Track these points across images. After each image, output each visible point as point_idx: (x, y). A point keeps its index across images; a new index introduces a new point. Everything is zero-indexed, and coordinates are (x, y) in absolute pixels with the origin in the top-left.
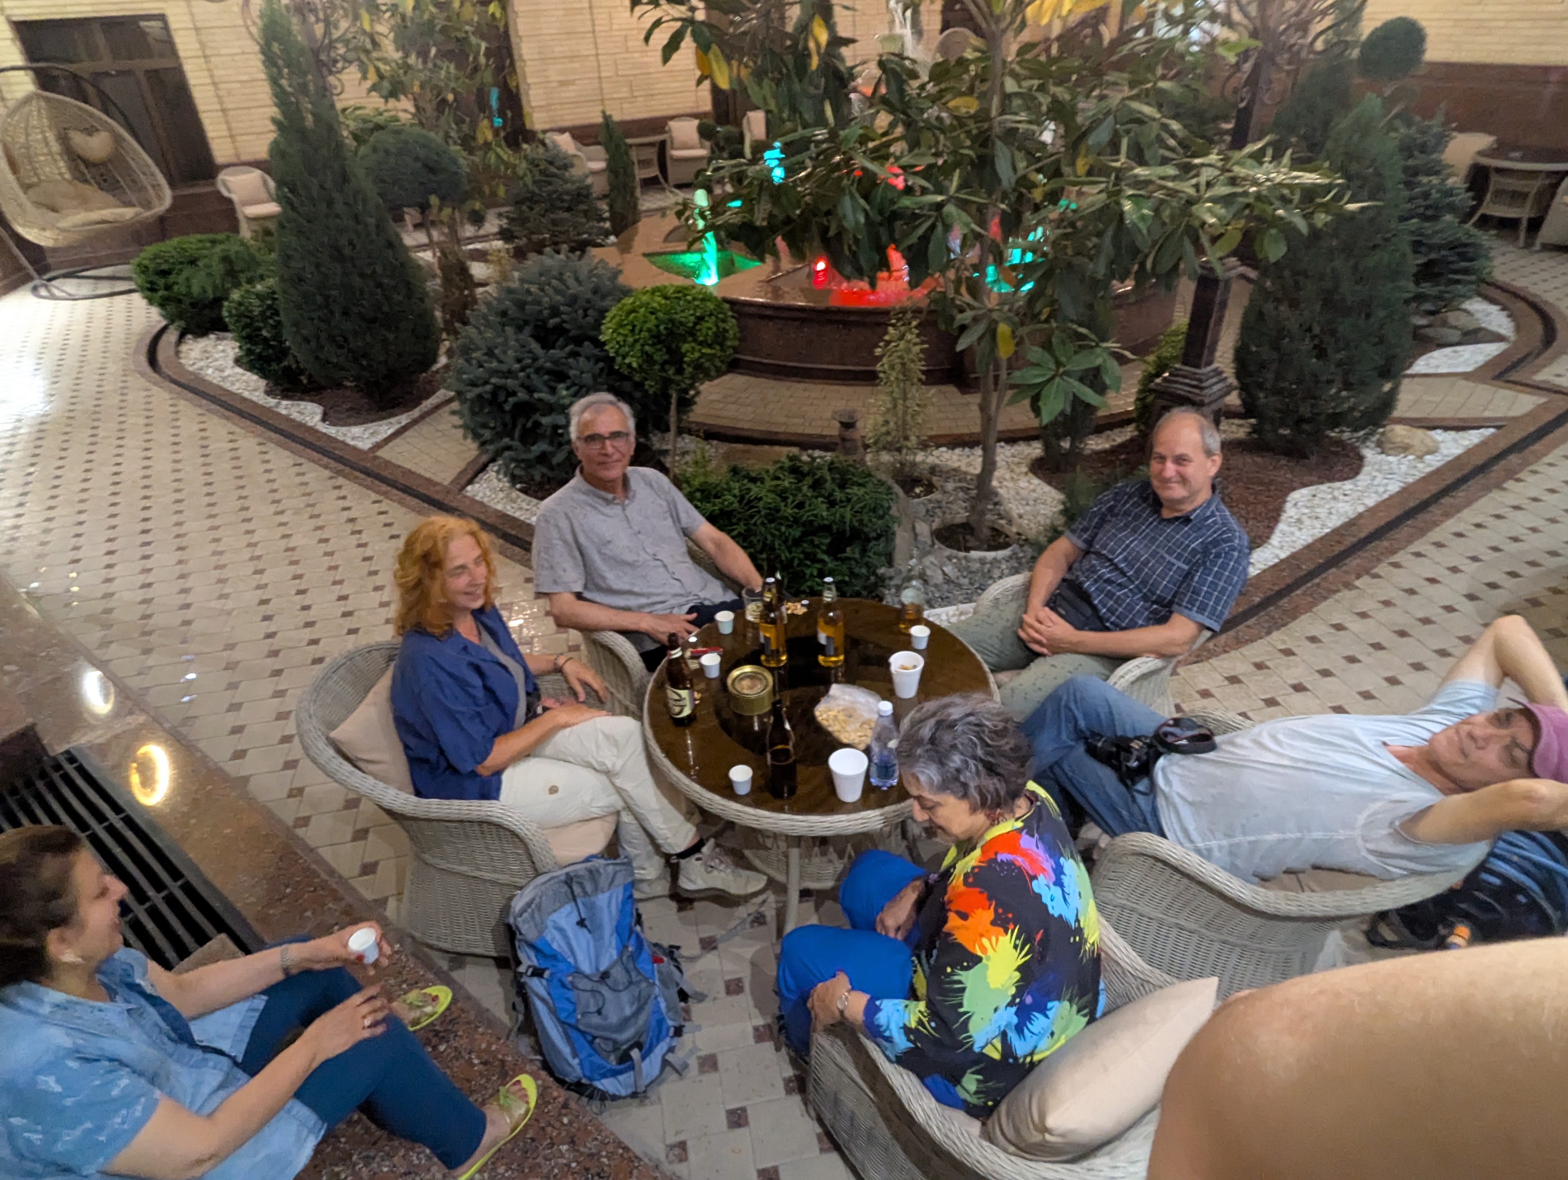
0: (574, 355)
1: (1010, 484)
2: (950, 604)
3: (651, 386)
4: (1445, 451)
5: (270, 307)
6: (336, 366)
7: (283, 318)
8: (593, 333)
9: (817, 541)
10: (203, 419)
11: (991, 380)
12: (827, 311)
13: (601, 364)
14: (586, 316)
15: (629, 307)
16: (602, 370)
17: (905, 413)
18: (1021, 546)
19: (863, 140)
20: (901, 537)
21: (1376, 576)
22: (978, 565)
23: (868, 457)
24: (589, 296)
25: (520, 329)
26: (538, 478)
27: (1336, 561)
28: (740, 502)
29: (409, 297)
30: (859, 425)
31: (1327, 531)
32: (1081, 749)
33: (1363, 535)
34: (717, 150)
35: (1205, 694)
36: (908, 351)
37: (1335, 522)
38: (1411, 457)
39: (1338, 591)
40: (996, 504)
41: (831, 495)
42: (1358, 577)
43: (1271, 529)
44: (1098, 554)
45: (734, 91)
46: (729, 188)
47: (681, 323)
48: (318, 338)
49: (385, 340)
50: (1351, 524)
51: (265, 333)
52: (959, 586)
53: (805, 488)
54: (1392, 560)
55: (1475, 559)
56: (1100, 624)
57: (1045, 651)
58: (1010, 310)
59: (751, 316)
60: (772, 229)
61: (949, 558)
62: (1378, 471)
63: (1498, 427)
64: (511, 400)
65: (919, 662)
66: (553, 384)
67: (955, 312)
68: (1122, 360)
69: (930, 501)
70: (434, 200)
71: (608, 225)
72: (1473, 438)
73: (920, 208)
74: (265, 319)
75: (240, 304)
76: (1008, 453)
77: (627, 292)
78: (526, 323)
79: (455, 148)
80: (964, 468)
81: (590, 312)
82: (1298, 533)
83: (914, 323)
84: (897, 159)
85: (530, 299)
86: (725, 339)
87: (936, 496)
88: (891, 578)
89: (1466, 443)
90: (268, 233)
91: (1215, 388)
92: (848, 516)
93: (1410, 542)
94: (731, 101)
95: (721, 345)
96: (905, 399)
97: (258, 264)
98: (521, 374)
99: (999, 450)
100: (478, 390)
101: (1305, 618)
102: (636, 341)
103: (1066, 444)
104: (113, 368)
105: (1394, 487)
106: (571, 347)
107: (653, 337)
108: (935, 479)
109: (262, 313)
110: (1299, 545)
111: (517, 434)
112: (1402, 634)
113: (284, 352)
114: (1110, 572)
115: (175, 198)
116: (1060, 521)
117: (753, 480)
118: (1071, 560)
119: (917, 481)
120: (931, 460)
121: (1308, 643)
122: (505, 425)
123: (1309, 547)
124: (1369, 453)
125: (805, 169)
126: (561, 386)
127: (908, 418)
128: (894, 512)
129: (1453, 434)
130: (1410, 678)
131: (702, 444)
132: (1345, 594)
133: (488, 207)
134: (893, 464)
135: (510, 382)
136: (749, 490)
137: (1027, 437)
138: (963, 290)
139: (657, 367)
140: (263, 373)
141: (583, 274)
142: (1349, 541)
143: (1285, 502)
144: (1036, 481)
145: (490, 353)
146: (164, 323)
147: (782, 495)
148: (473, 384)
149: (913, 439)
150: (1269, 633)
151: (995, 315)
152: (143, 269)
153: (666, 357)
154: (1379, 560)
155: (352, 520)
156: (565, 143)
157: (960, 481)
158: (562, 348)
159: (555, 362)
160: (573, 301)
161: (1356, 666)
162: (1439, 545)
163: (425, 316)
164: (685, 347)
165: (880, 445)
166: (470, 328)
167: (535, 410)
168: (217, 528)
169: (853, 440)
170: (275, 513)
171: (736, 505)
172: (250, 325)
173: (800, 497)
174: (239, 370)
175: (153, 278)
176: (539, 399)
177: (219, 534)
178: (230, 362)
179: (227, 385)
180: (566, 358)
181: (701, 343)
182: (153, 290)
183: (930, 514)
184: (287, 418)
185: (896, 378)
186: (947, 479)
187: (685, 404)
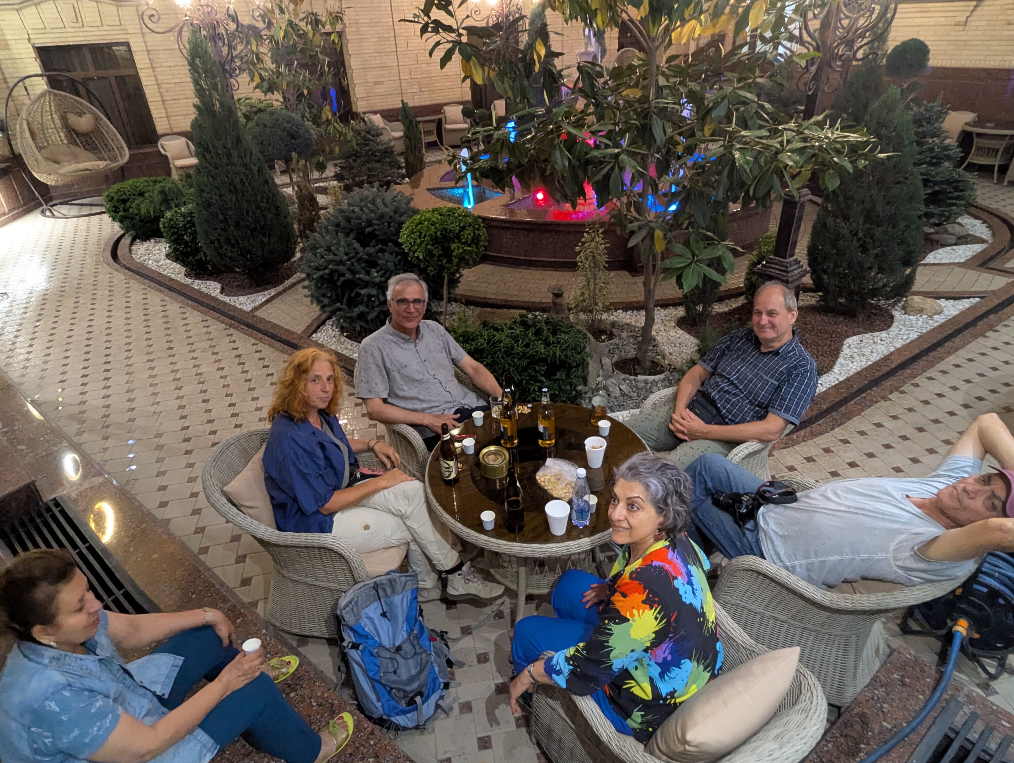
0: (382, 251)
1: (664, 334)
2: (624, 409)
3: (431, 271)
4: (946, 312)
5: (189, 222)
6: (231, 258)
7: (198, 228)
8: (394, 238)
9: (537, 368)
10: (146, 292)
11: (651, 268)
12: (544, 224)
13: (399, 257)
14: (389, 226)
15: (417, 221)
16: (400, 261)
17: (595, 288)
18: (671, 372)
19: (567, 115)
20: (592, 366)
21: (903, 392)
22: (643, 384)
23: (571, 316)
24: (392, 214)
25: (347, 235)
26: (358, 328)
27: (876, 382)
28: (488, 344)
29: (277, 215)
30: (565, 294)
31: (870, 363)
32: (709, 501)
33: (893, 366)
34: (475, 123)
35: (791, 469)
37: (875, 358)
38: (925, 316)
39: (878, 402)
40: (654, 346)
41: (546, 339)
42: (891, 392)
43: (834, 362)
44: (721, 376)
45: (485, 85)
46: (482, 147)
47: (450, 231)
48: (218, 240)
49: (262, 241)
50: (886, 359)
51: (185, 238)
52: (631, 398)
53: (530, 335)
54: (913, 382)
55: (968, 381)
56: (722, 420)
57: (687, 438)
58: (663, 222)
59: (496, 227)
60: (510, 170)
61: (624, 380)
62: (904, 325)
63: (982, 298)
64: (342, 279)
65: (604, 443)
66: (368, 269)
67: (626, 223)
68: (736, 254)
69: (611, 344)
70: (294, 155)
71: (404, 171)
72: (965, 304)
73: (604, 157)
74: (186, 229)
75: (171, 220)
76: (663, 314)
77: (416, 212)
78: (352, 230)
79: (308, 124)
80: (633, 323)
81: (392, 224)
82: (851, 365)
83: (601, 231)
84: (589, 127)
85: (354, 216)
86: (479, 240)
87: (616, 341)
88: (586, 393)
89: (961, 307)
90: (189, 176)
91: (796, 272)
92: (558, 353)
93: (924, 371)
94: (483, 92)
95: (477, 245)
96: (595, 279)
97: (183, 195)
98: (348, 263)
99: (656, 312)
100: (320, 273)
101: (856, 420)
102: (421, 242)
103: (700, 308)
104: (90, 260)
105: (914, 336)
106: (380, 246)
107: (432, 240)
108: (614, 330)
109: (184, 226)
110: (851, 373)
111: (345, 300)
112: (921, 430)
113: (198, 250)
114: (728, 386)
115: (131, 155)
116: (697, 356)
117: (497, 330)
118: (703, 379)
119: (602, 332)
120: (611, 318)
121: (858, 436)
122: (337, 295)
123: (858, 373)
124: (897, 314)
125: (531, 133)
126: (374, 270)
127: (597, 291)
128: (587, 350)
129: (952, 301)
130: (926, 459)
131: (464, 308)
132: (882, 403)
133: (329, 160)
134: (587, 320)
135: (341, 268)
136: (494, 336)
137: (674, 304)
138: (632, 209)
139: (435, 259)
140: (184, 263)
141: (388, 200)
142: (885, 370)
143: (842, 345)
144: (681, 332)
145: (329, 249)
146: (122, 232)
147: (515, 338)
148: (317, 269)
149: (600, 304)
150: (833, 429)
151: (653, 225)
152: (111, 199)
153: (441, 252)
154: (905, 382)
155: (239, 356)
156: (378, 120)
157: (631, 331)
158: (374, 246)
159: (370, 255)
160: (382, 216)
161: (890, 450)
162: (944, 372)
163: (287, 227)
164: (453, 246)
165: (579, 308)
166: (316, 234)
167: (357, 285)
168: (153, 360)
169: (561, 305)
170: (190, 351)
171: (485, 345)
172: (176, 233)
173: (527, 340)
174: (168, 261)
175: (116, 204)
176: (359, 279)
177: (153, 364)
178: (163, 257)
179: (161, 271)
180: (377, 253)
181: (464, 244)
182: (116, 212)
183: (611, 352)
184: (199, 291)
185: (589, 266)
186: (622, 330)
187: (453, 282)
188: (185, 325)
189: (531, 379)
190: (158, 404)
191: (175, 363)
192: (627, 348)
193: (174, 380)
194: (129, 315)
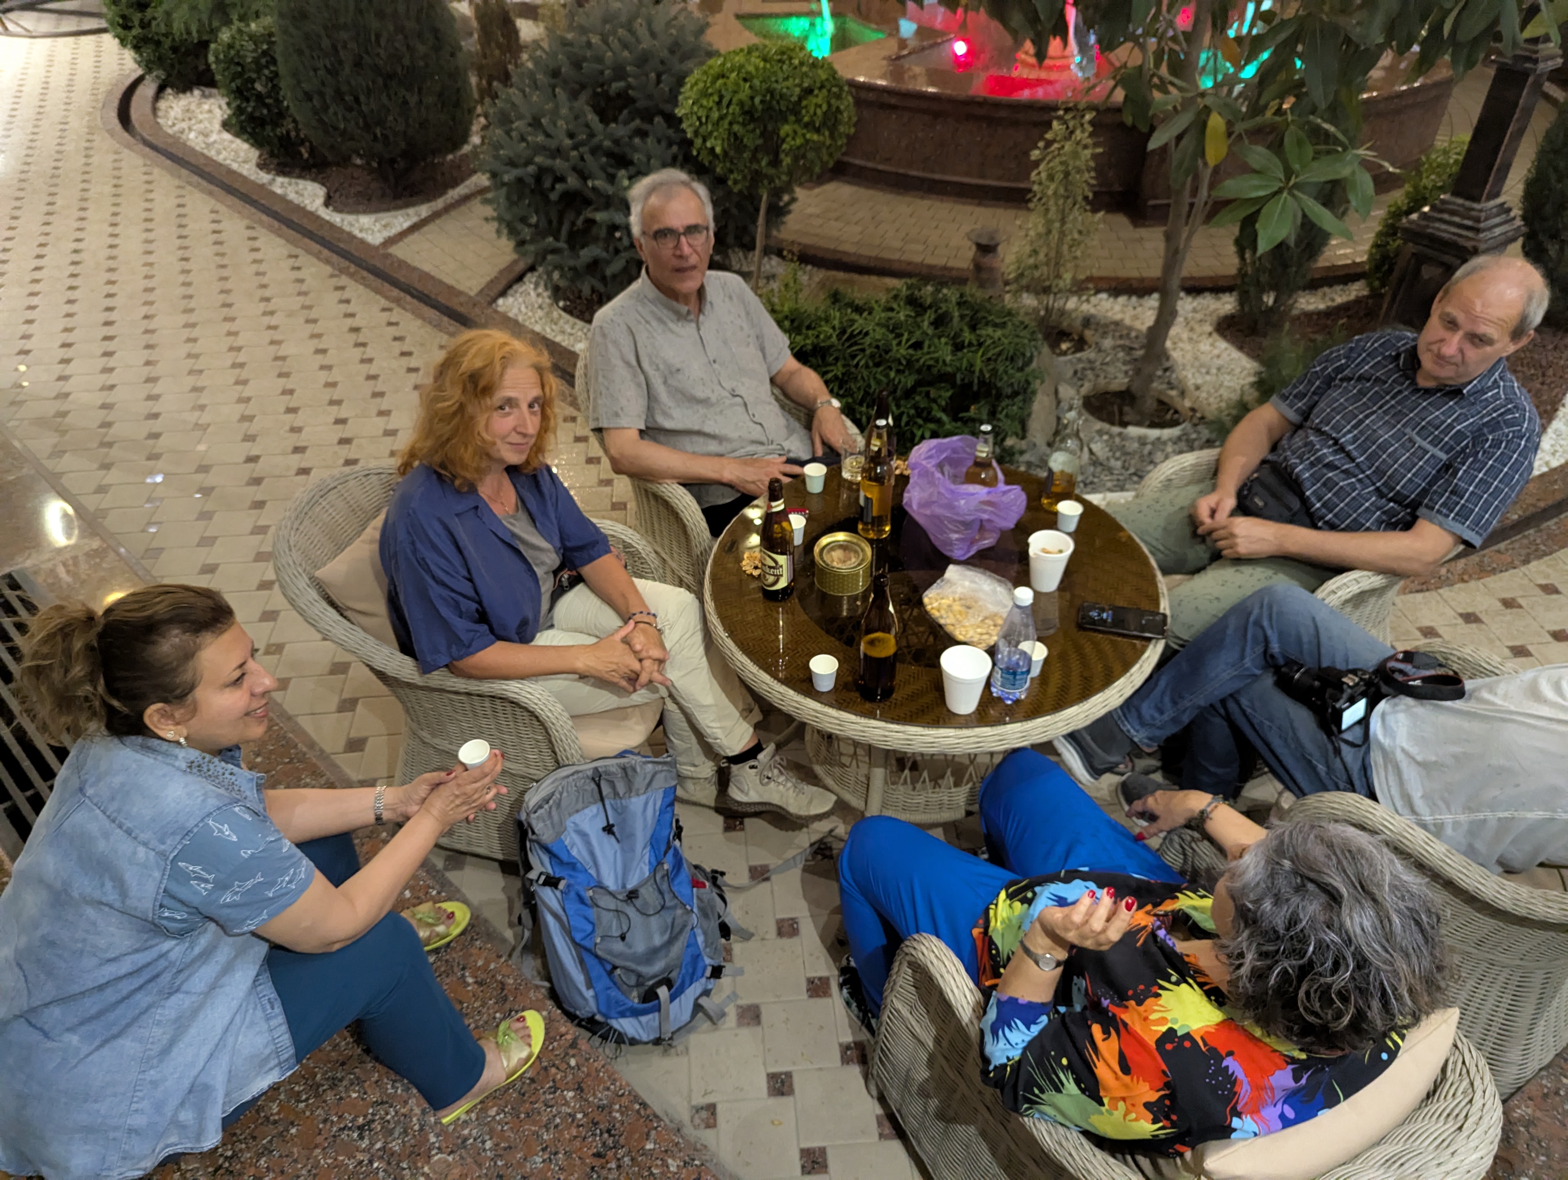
0: (643, 134)
1: (1188, 347)
3: (737, 182)
5: (265, 53)
6: (343, 133)
7: (282, 68)
8: (667, 108)
9: (933, 393)
10: (183, 192)
11: (1183, 206)
12: (968, 103)
13: (675, 148)
14: (658, 81)
15: (716, 71)
16: (674, 154)
17: (1061, 240)
18: (1195, 425)
20: (1041, 401)
22: (1136, 445)
23: (1007, 297)
24: (664, 54)
25: (574, 94)
26: (585, 291)
28: (839, 337)
29: (437, 48)
30: (1000, 249)
36: (1075, 155)
40: (1166, 370)
41: (956, 336)
44: (1319, 431)
47: (782, 95)
48: (322, 94)
49: (405, 102)
51: (258, 87)
52: (1111, 470)
53: (926, 323)
58: (1228, 96)
61: (1100, 433)
64: (559, 187)
65: (1068, 545)
66: (611, 170)
69: (1080, 360)
74: (259, 69)
75: (230, 47)
76: (1189, 307)
77: (714, 52)
78: (583, 86)
80: (1128, 321)
81: (664, 77)
83: (1087, 119)
85: (589, 54)
86: (837, 122)
87: (1088, 354)
88: (1022, 453)
91: (1496, 231)
92: (979, 364)
95: (832, 131)
96: (1063, 221)
98: (574, 153)
99: (1180, 301)
100: (517, 172)
102: (722, 118)
103: (1269, 299)
104: (77, 124)
106: (638, 122)
107: (743, 113)
108: (1088, 334)
109: (256, 61)
111: (564, 232)
113: (281, 114)
114: (1334, 453)
116: (1252, 395)
117: (858, 310)
119: (1063, 335)
120: (1085, 307)
122: (550, 222)
126: (622, 173)
127: (1065, 248)
128: (1034, 365)
131: (794, 268)
134: (1036, 310)
135: (559, 164)
136: (853, 321)
137: (1217, 288)
139: (747, 155)
140: (256, 140)
141: (659, 25)
144: (1222, 344)
145: (536, 123)
146: (140, 72)
147: (895, 330)
148: (512, 163)
149: (1068, 277)
151: (1207, 102)
153: (759, 142)
157: (1121, 337)
158: (626, 123)
159: (616, 141)
160: (644, 58)
163: (456, 75)
164: (785, 129)
165: (1024, 282)
166: (511, 91)
167: (588, 202)
169: (991, 270)
170: (265, 314)
171: (834, 339)
172: (240, 75)
173: (917, 336)
174: (227, 136)
175: (127, 12)
176: (594, 189)
177: (195, 333)
178: (217, 126)
179: (212, 153)
180: (630, 137)
181: (806, 126)
182: (126, 27)
183: (1078, 376)
184: (283, 199)
185: (1055, 193)
186: (1104, 335)
187: (777, 212)
188: (255, 261)
189: (919, 415)
190: (202, 408)
191: (235, 334)
193: (234, 366)
194: (151, 236)
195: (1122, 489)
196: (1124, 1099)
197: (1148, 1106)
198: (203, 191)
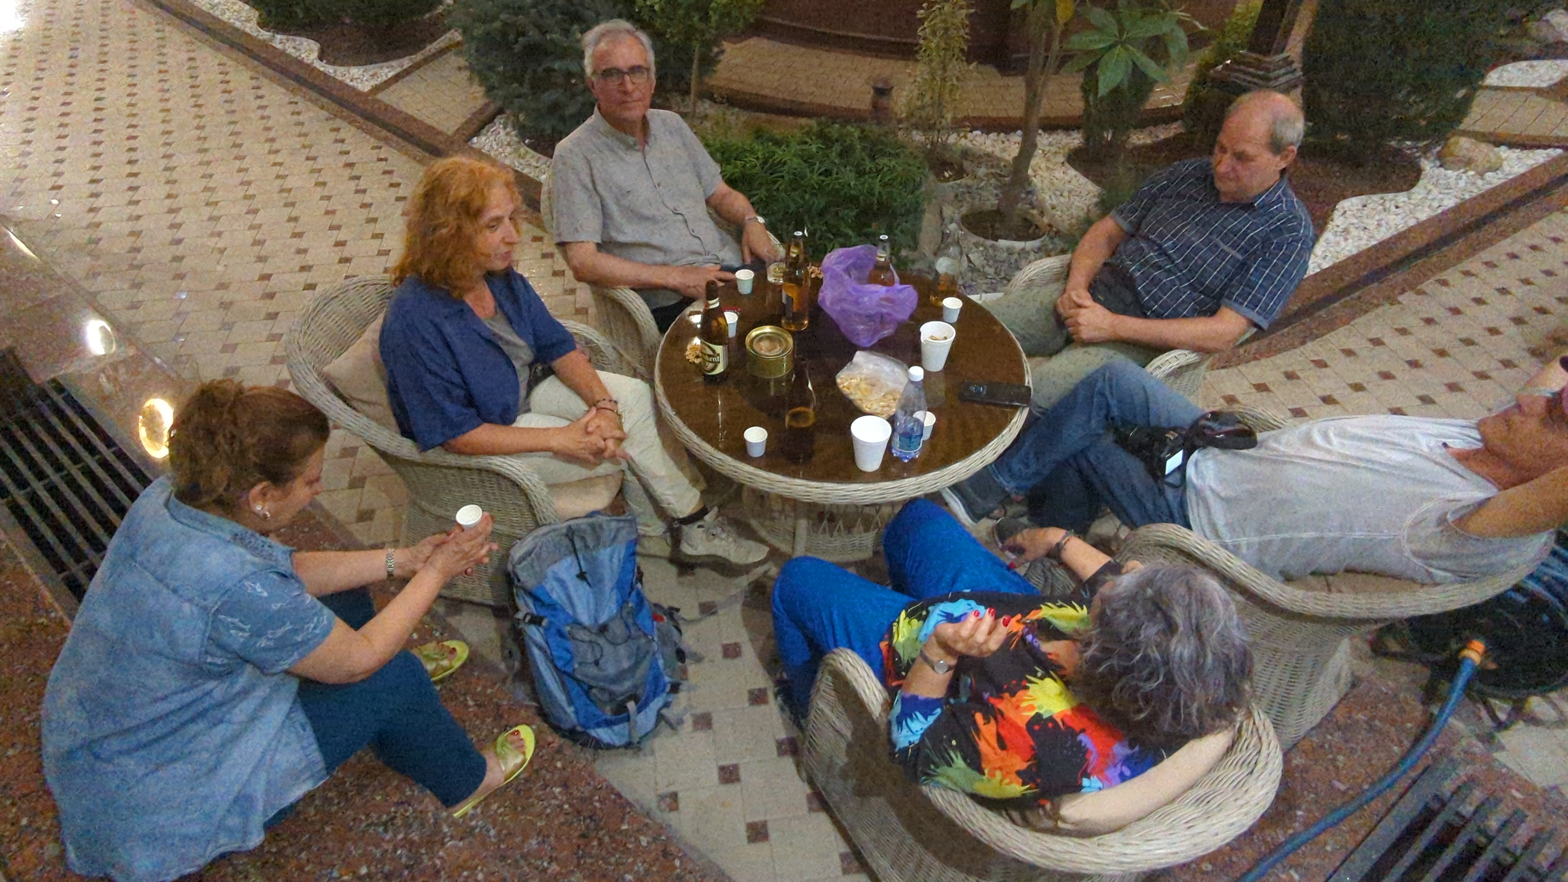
1: (1046, 174)
3: (673, 35)
4: (1507, 169)
9: (841, 213)
10: (193, 47)
11: (1040, 61)
17: (943, 86)
18: (1051, 238)
20: (928, 219)
21: (1422, 292)
22: (1005, 254)
23: (900, 133)
27: (1378, 275)
28: (762, 166)
30: (894, 93)
31: (1374, 242)
32: (1108, 440)
33: (1412, 249)
35: (1231, 400)
36: (953, 14)
37: (1383, 234)
38: (1471, 173)
39: (1377, 306)
40: (1029, 193)
41: (859, 164)
42: (1403, 291)
50: (1400, 237)
52: (985, 275)
53: (834, 154)
54: (1437, 277)
55: (1527, 282)
62: (1436, 185)
63: (1566, 149)
64: (522, 40)
65: (951, 334)
66: (566, 26)
69: (959, 185)
76: (1046, 142)
80: (997, 153)
82: (1343, 244)
87: (966, 180)
88: (913, 262)
89: (1531, 162)
91: (1283, 77)
92: (877, 188)
93: (1459, 260)
96: (944, 69)
98: (533, 11)
99: (1038, 138)
100: (485, 27)
101: (1342, 331)
103: (1108, 135)
105: (1450, 203)
108: (966, 164)
110: (1342, 257)
111: (527, 79)
112: (1442, 353)
117: (778, 143)
119: (946, 165)
120: (963, 142)
121: (1342, 356)
122: (515, 71)
124: (1427, 166)
127: (946, 92)
128: (923, 189)
129: (1517, 152)
130: (1444, 398)
131: (722, 110)
132: (1386, 307)
134: (923, 145)
135: (521, 20)
136: (774, 153)
137: (1067, 126)
139: (680, 14)
142: (1398, 253)
143: (1334, 209)
144: (1072, 172)
147: (808, 159)
148: (480, 20)
149: (949, 116)
150: (1303, 343)
154: (1426, 277)
155: (350, 165)
157: (992, 166)
161: (1390, 382)
162: (1490, 265)
165: (913, 120)
167: (547, 54)
168: (208, 163)
169: (886, 110)
170: (270, 152)
171: (758, 168)
173: (827, 164)
176: (552, 41)
177: (210, 170)
179: (220, 14)
183: (959, 199)
184: (283, 53)
185: (938, 46)
186: (979, 165)
187: (708, 62)
188: (260, 107)
189: (830, 230)
190: (220, 234)
191: (245, 170)
192: (984, 193)
193: (245, 197)
194: (166, 86)
195: (995, 290)
196: (1001, 769)
197: (1019, 773)
198: (212, 46)
